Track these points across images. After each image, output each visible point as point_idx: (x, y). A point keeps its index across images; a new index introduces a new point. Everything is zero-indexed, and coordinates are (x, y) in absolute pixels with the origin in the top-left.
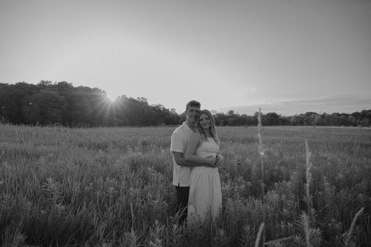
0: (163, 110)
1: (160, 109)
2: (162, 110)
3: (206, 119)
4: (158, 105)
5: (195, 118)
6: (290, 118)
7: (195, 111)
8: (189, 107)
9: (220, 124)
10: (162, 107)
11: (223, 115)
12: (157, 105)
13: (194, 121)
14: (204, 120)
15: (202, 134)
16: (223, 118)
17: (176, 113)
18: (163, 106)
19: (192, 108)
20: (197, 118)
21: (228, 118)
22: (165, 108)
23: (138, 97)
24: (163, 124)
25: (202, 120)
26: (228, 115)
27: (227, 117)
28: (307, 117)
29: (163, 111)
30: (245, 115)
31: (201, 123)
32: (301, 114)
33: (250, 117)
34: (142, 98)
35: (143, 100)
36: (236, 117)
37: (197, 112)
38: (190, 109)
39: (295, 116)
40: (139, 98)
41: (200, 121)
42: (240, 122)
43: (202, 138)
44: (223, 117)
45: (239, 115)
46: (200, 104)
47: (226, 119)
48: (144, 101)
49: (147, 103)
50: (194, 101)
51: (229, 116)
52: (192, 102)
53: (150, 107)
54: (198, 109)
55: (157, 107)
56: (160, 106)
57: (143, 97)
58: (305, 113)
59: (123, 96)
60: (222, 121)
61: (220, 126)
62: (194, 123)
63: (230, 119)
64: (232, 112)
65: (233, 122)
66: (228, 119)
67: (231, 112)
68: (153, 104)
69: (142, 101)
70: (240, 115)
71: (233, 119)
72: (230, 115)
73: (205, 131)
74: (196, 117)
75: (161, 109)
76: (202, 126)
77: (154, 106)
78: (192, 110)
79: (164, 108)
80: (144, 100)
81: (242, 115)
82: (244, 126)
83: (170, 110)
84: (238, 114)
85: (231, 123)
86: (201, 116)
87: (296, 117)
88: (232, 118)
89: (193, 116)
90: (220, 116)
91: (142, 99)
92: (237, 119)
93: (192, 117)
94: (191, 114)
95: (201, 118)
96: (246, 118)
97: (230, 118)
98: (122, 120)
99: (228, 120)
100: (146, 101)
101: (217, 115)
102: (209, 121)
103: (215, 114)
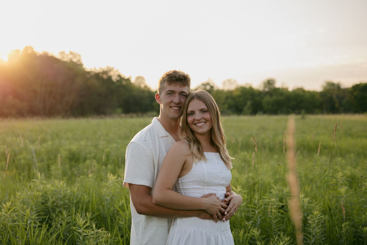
1: (110, 78)
3: (202, 111)
4: (106, 70)
5: (177, 108)
7: (177, 94)
8: (166, 84)
9: (246, 109)
13: (176, 115)
14: (197, 112)
15: (192, 144)
17: (146, 86)
18: (117, 70)
19: (172, 88)
20: (182, 109)
21: (263, 96)
22: (122, 76)
23: (61, 51)
24: (119, 110)
25: (193, 113)
26: (261, 89)
27: (260, 94)
29: (118, 81)
30: (302, 90)
31: (190, 119)
33: (313, 94)
34: (71, 53)
37: (183, 95)
38: (167, 90)
40: (62, 53)
41: (187, 115)
42: (290, 105)
43: (192, 153)
45: (287, 89)
46: (189, 79)
47: (257, 99)
48: (75, 60)
49: (81, 65)
50: (175, 72)
51: (265, 91)
52: (171, 74)
53: (89, 73)
54: (185, 90)
55: (105, 73)
56: (111, 70)
57: (72, 51)
59: (27, 48)
60: (249, 103)
61: (245, 114)
62: (176, 120)
63: (267, 99)
67: (270, 83)
68: (95, 68)
69: (71, 61)
70: (290, 90)
71: (274, 97)
72: (267, 90)
73: (200, 138)
74: (180, 107)
75: (114, 78)
76: (193, 127)
77: (96, 72)
78: (172, 91)
79: (119, 76)
80: (75, 57)
82: (299, 113)
83: (133, 80)
84: (285, 87)
85: (270, 107)
86: (191, 104)
88: (271, 96)
89: (172, 105)
91: (70, 56)
92: (282, 97)
93: (171, 107)
94: (169, 100)
95: (190, 109)
97: (267, 96)
99: (263, 100)
100: (79, 61)
101: (237, 89)
102: (207, 116)
103: (232, 87)
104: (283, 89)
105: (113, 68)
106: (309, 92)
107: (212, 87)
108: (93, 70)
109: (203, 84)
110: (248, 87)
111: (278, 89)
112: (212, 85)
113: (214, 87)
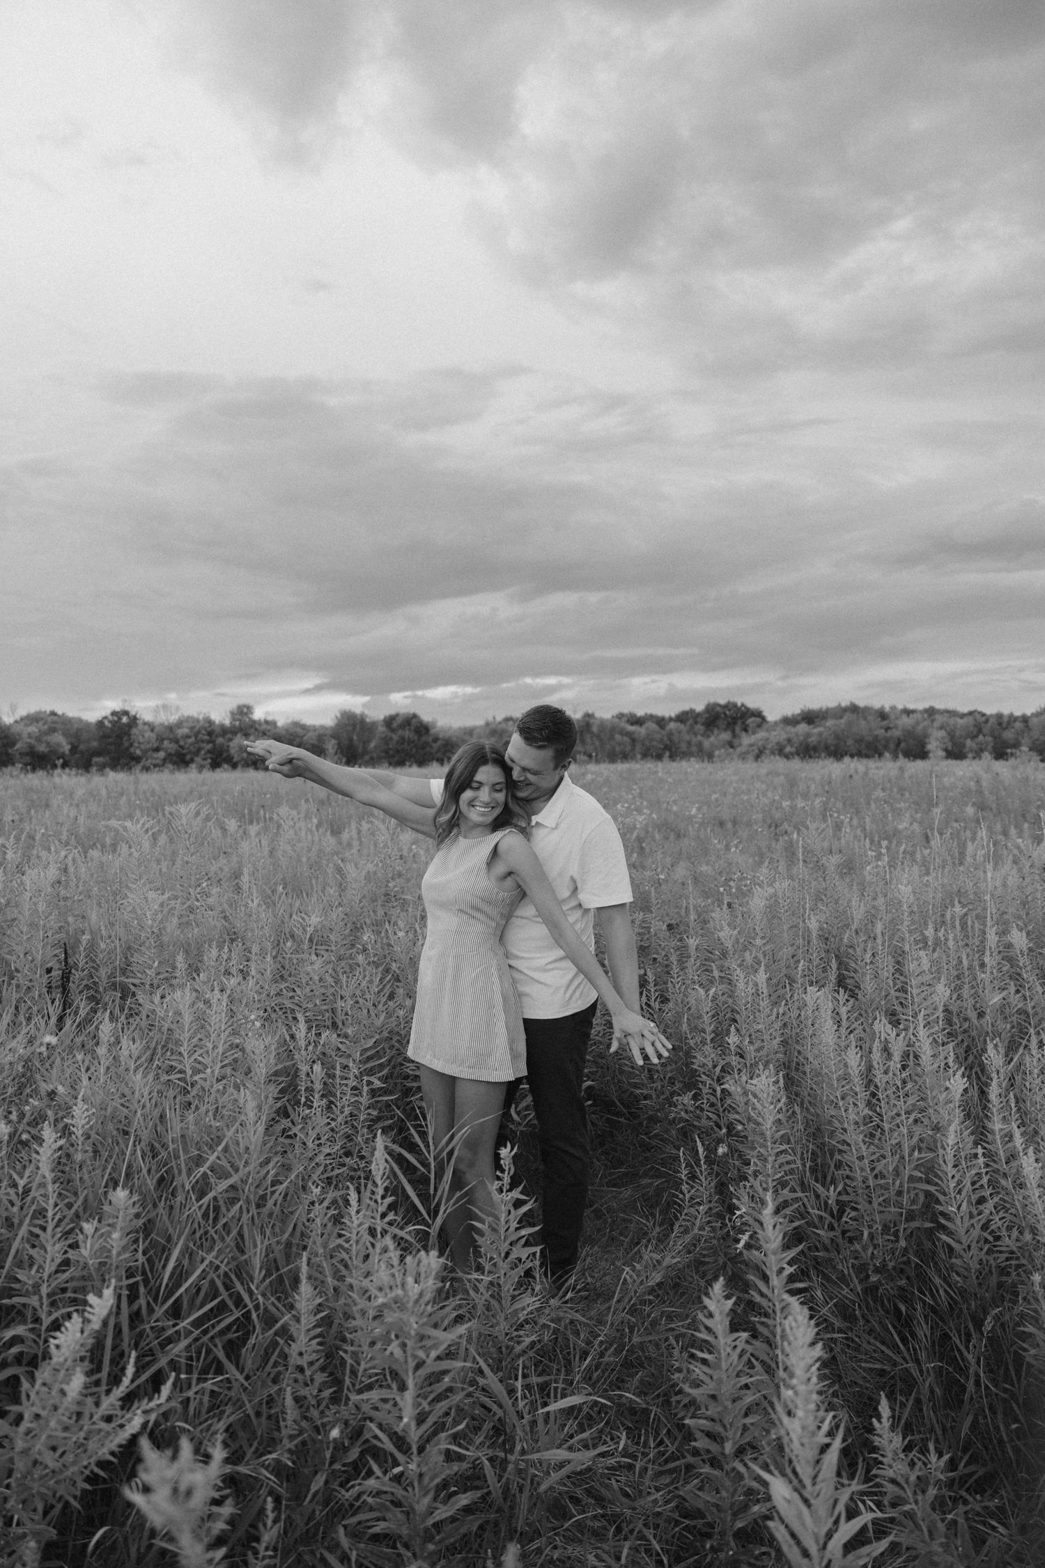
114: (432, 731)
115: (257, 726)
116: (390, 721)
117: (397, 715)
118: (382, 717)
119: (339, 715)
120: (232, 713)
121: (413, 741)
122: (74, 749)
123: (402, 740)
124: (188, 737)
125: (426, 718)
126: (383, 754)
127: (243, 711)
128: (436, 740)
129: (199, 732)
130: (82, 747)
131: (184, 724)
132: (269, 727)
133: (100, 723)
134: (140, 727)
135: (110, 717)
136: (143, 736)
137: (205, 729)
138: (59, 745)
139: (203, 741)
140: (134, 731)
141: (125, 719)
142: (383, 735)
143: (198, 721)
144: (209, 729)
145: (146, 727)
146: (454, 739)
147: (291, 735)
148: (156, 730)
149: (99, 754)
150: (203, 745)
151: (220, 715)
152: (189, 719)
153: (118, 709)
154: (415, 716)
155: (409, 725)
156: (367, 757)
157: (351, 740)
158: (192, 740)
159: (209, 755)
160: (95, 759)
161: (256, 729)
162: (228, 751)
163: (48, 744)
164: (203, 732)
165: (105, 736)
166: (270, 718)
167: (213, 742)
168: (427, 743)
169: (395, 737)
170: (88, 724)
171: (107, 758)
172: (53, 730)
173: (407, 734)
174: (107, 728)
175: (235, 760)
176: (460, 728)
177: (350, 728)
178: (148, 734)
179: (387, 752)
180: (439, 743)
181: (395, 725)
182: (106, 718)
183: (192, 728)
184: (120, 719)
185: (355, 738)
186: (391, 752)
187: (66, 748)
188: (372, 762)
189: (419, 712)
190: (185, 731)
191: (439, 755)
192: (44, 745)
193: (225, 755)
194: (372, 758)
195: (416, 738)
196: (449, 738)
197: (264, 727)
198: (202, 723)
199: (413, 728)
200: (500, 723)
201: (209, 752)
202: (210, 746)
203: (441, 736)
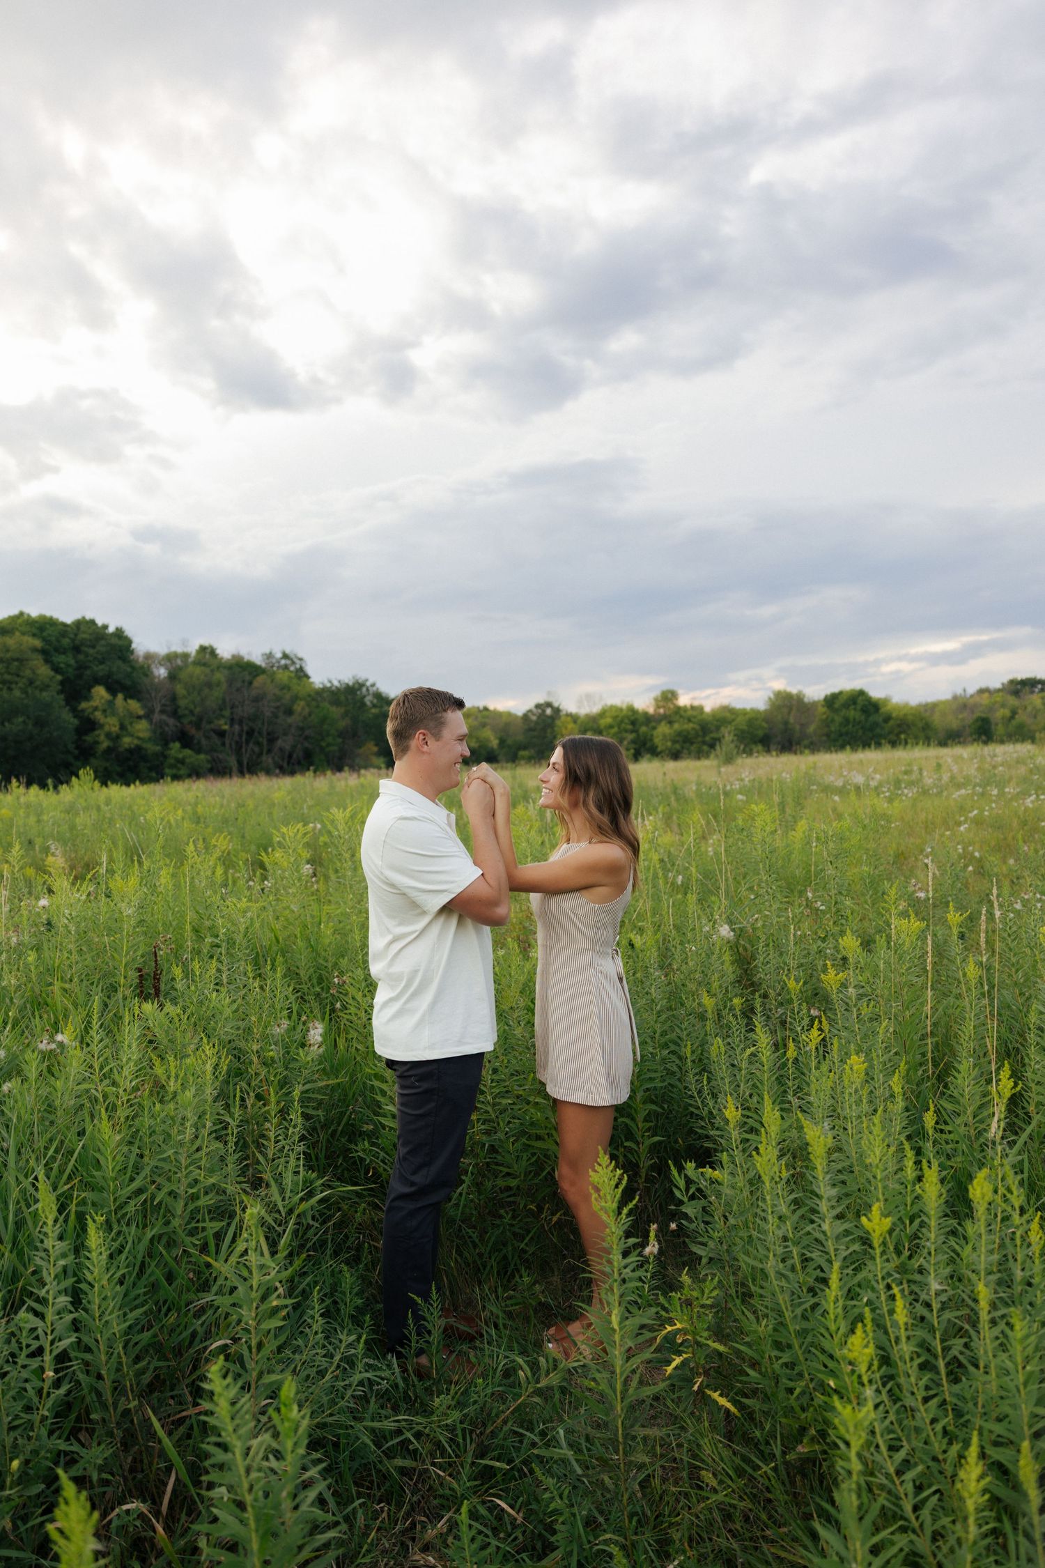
0: (375, 701)
1: (360, 699)
2: (372, 702)
4: (352, 684)
6: (932, 707)
10: (371, 689)
11: (630, 713)
12: (346, 681)
16: (630, 727)
18: (373, 685)
21: (653, 724)
22: (384, 695)
23: (268, 651)
26: (651, 710)
27: (648, 719)
28: (1012, 701)
29: (374, 706)
30: (728, 708)
32: (982, 691)
33: (750, 716)
34: (285, 656)
35: (288, 662)
36: (689, 720)
39: (955, 698)
40: (269, 656)
42: (707, 739)
44: (633, 723)
45: (702, 708)
47: (643, 729)
48: (293, 668)
49: (307, 677)
51: (659, 714)
53: (320, 691)
55: (350, 689)
56: (362, 685)
57: (288, 651)
58: (1003, 684)
59: (202, 650)
60: (628, 738)
63: (663, 727)
64: (670, 696)
65: (674, 742)
66: (654, 728)
68: (330, 682)
70: (707, 709)
71: (676, 726)
72: (662, 711)
75: (367, 700)
77: (334, 688)
79: (375, 693)
81: (713, 710)
85: (669, 744)
87: (961, 704)
88: (670, 723)
90: (617, 717)
91: (284, 662)
92: (691, 725)
96: (733, 720)
97: (663, 723)
98: (202, 756)
99: (655, 733)
100: (301, 668)
103: (596, 709)
104: (693, 708)
105: (367, 680)
106: (744, 712)
107: (557, 711)
108: (328, 685)
109: (538, 706)
110: (624, 706)
111: (685, 709)
112: (556, 705)
113: (561, 707)
114: (882, 710)
115: (682, 713)
116: (831, 700)
117: (841, 693)
118: (822, 697)
119: (772, 696)
120: (656, 700)
121: (860, 722)
122: (502, 742)
123: (847, 721)
124: (611, 727)
125: (875, 693)
126: (824, 738)
127: (668, 696)
128: (888, 718)
129: (622, 721)
130: (509, 742)
131: (607, 714)
132: (694, 713)
133: (526, 717)
134: (563, 718)
135: (535, 710)
136: (566, 728)
137: (628, 717)
138: (488, 740)
139: (626, 731)
140: (558, 722)
141: (549, 711)
142: (824, 716)
143: (621, 710)
144: (633, 718)
145: (569, 719)
146: (910, 718)
147: (717, 721)
148: (579, 722)
149: (525, 748)
150: (625, 735)
151: (644, 703)
152: (611, 707)
153: (541, 701)
154: (861, 693)
155: (855, 703)
156: (806, 742)
157: (786, 723)
158: (615, 730)
159: (633, 746)
160: (522, 753)
161: (681, 716)
162: (651, 740)
163: (477, 738)
164: (626, 721)
165: (531, 730)
166: (696, 703)
167: (636, 731)
168: (876, 724)
169: (838, 719)
170: (516, 716)
171: (532, 751)
172: (484, 725)
173: (852, 713)
174: (531, 721)
175: (659, 749)
176: (920, 705)
177: (785, 710)
178: (571, 726)
179: (828, 735)
180: (891, 723)
181: (836, 706)
182: (530, 711)
183: (615, 718)
184: (544, 711)
185: (792, 720)
186: (833, 736)
187: (495, 743)
188: (814, 747)
189: (866, 689)
190: (608, 720)
191: (893, 737)
192: (474, 740)
193: (648, 745)
194: (812, 743)
195: (863, 718)
196: (905, 715)
197: (690, 713)
198: (625, 712)
199: (859, 707)
200: (972, 696)
201: (633, 742)
202: (631, 737)
203: (894, 715)
